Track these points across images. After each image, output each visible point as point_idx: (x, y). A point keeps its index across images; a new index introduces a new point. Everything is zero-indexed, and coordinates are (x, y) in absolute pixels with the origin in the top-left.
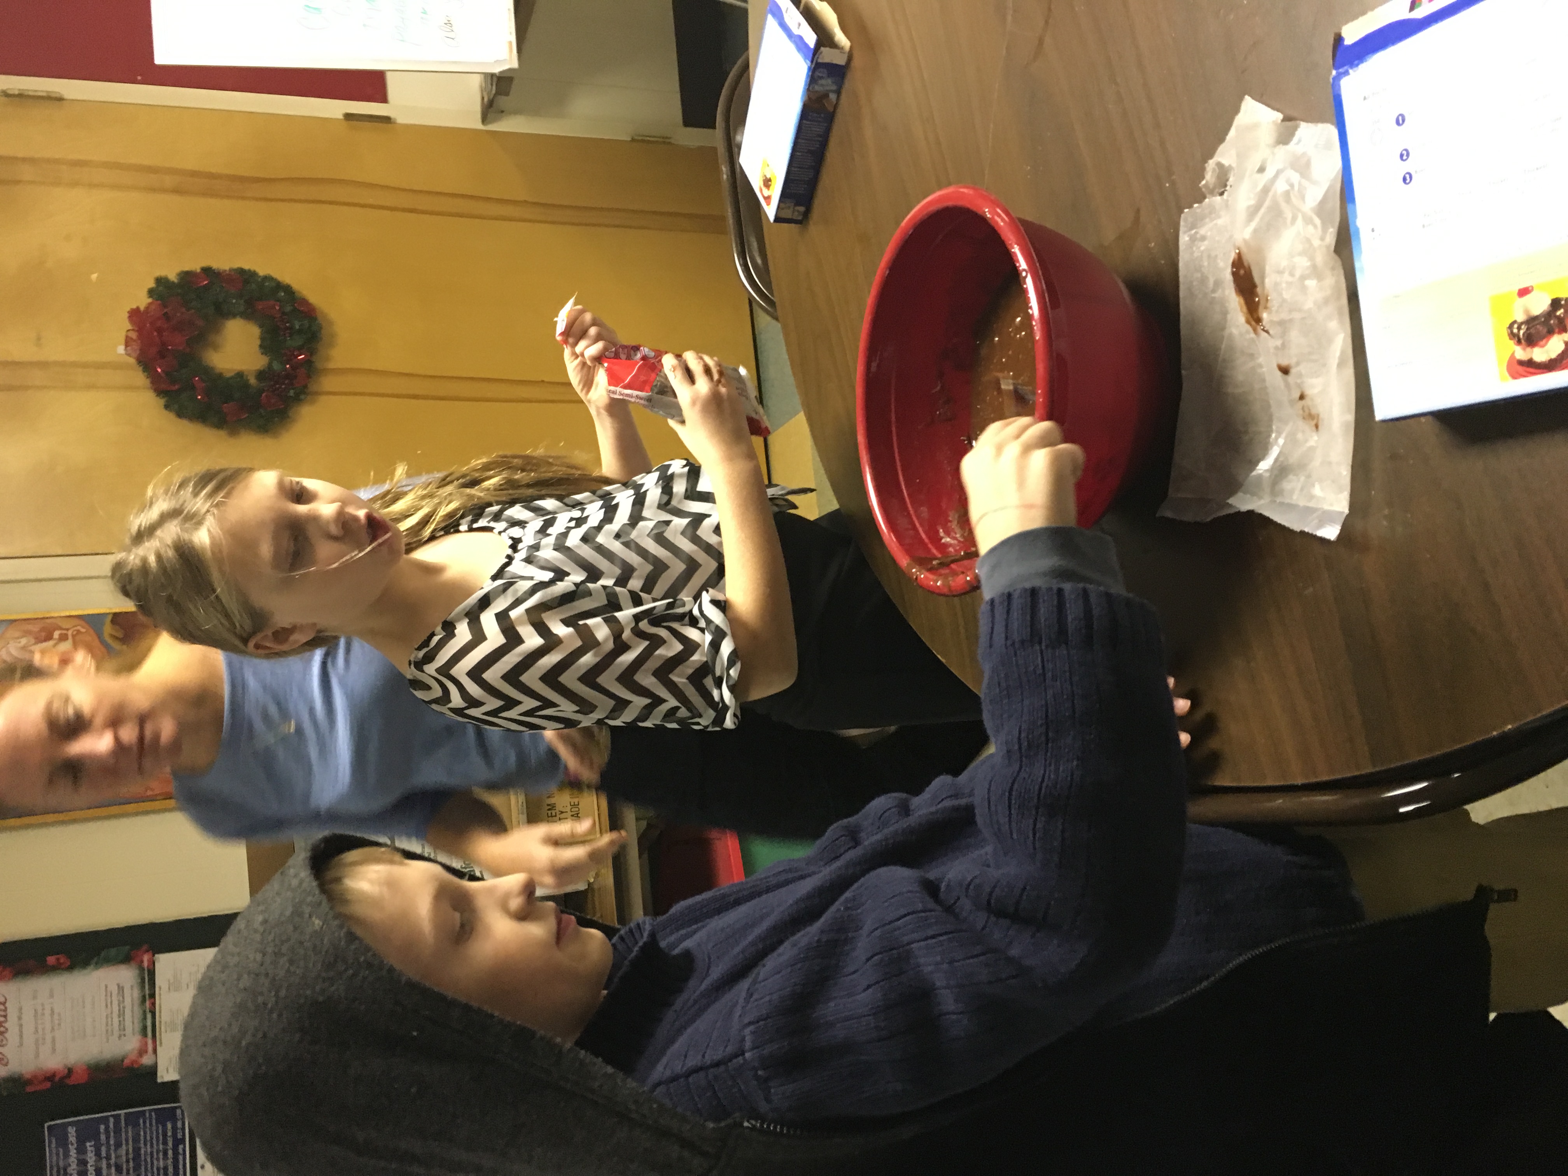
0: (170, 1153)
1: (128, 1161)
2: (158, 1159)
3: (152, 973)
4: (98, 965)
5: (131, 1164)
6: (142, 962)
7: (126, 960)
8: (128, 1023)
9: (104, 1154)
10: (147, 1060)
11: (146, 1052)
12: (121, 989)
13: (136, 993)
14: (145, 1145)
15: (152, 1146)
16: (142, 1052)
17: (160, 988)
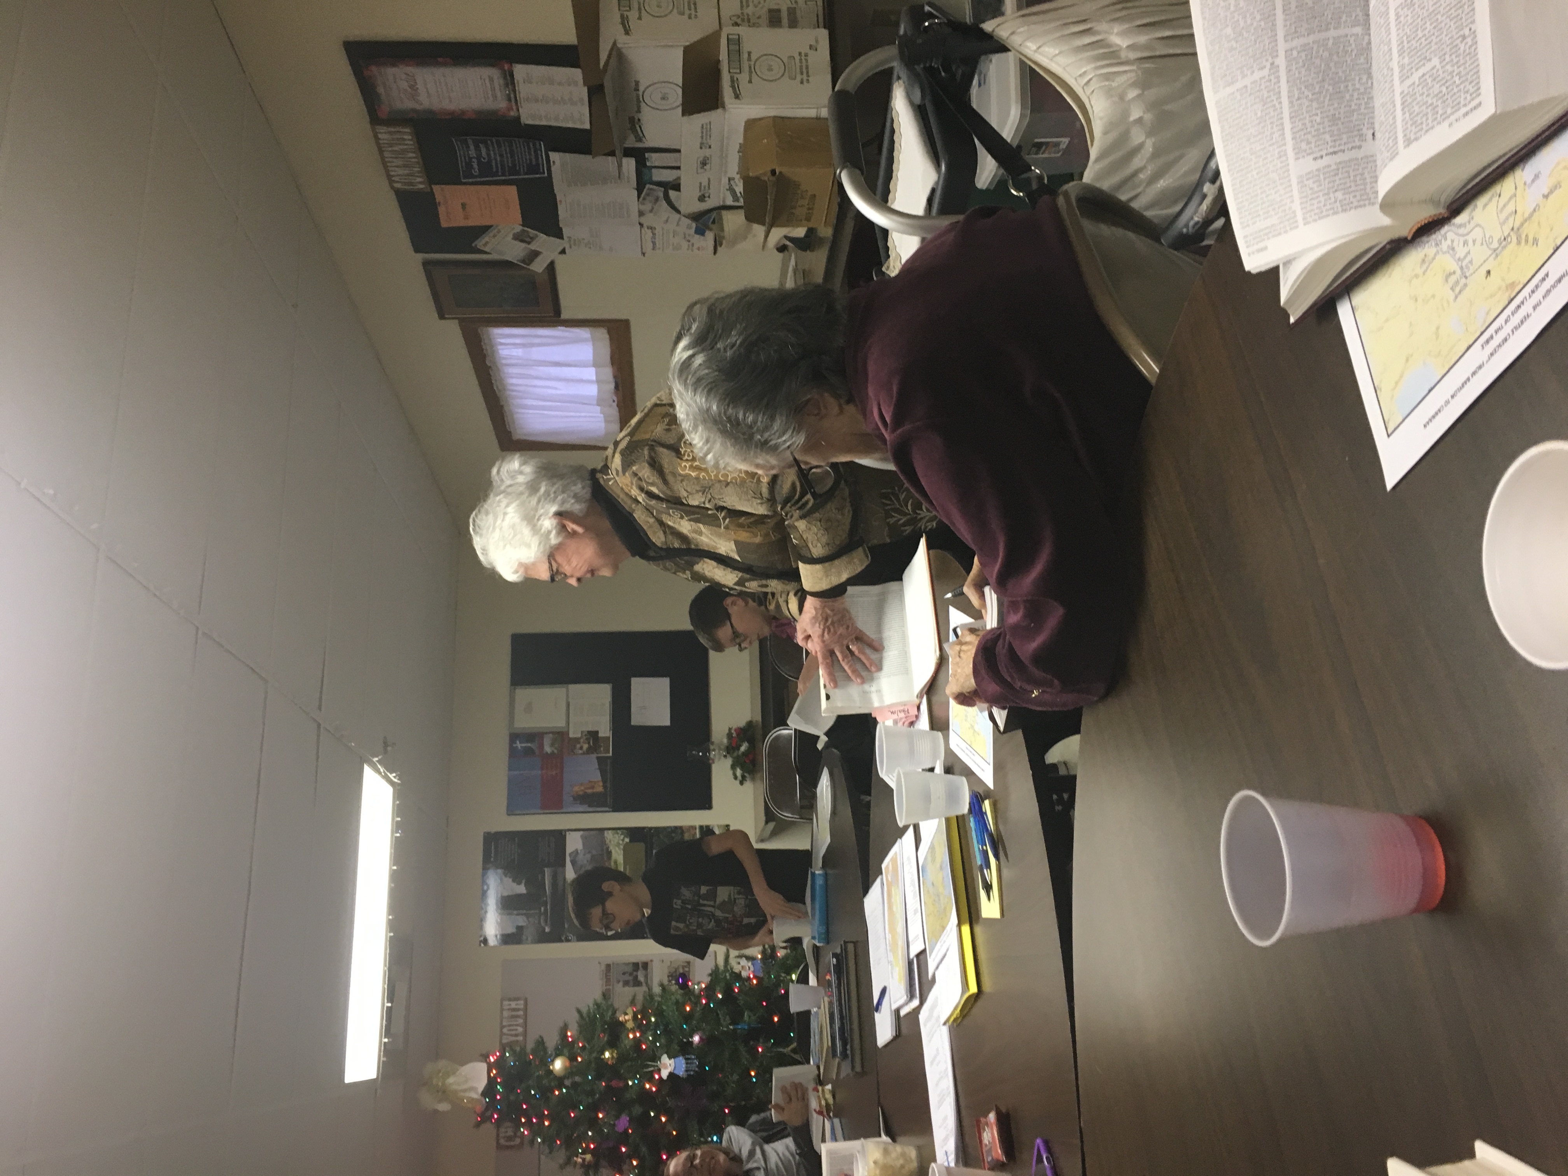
0: (533, 153)
1: (506, 153)
2: (525, 155)
3: (512, 75)
4: (474, 65)
5: (509, 155)
6: (504, 67)
7: (492, 65)
8: (499, 94)
9: (491, 148)
10: (513, 113)
11: (512, 109)
12: (491, 80)
13: (502, 81)
14: (517, 148)
15: (521, 149)
16: (510, 109)
17: (518, 81)
